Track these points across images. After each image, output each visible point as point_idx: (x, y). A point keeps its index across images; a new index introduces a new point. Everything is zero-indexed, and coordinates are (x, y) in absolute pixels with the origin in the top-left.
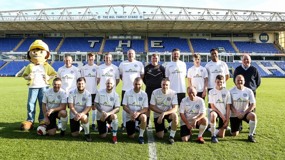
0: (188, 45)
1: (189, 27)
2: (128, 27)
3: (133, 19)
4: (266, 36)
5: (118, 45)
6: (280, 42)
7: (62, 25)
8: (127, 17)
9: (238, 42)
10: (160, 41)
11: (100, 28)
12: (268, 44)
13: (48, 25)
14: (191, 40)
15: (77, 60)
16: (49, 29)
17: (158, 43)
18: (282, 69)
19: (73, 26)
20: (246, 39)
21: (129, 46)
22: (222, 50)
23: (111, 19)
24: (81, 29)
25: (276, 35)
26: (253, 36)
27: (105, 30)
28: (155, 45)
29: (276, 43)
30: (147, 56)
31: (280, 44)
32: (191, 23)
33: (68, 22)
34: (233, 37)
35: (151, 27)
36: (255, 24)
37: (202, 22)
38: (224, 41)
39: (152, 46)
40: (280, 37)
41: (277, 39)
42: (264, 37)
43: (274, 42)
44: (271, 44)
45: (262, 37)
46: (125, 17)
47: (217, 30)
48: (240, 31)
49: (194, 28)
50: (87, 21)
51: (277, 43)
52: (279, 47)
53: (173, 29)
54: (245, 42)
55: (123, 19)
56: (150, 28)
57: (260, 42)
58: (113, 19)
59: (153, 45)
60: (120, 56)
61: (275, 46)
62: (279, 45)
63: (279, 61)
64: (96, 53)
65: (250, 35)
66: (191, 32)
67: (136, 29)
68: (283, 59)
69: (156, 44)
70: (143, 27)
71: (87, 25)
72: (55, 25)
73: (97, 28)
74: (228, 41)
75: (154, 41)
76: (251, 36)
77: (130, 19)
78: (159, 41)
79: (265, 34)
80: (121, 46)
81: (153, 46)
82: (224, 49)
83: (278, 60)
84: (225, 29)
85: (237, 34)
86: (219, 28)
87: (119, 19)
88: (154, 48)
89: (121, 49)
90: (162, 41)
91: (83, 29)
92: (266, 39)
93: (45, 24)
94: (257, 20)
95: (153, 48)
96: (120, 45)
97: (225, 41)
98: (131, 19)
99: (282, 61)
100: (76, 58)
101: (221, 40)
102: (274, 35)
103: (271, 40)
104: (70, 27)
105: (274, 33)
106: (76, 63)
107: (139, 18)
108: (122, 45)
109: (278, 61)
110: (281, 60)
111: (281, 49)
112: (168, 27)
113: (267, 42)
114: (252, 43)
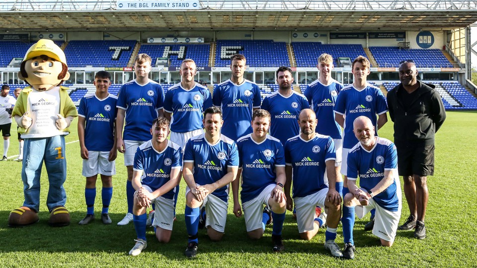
0: (286, 53)
1: (284, 22)
2: (176, 22)
3: (180, 8)
4: (430, 37)
5: (161, 55)
6: (453, 48)
7: (57, 19)
8: (171, 5)
9: (377, 48)
10: (237, 47)
11: (128, 25)
12: (432, 50)
13: (32, 19)
14: (292, 44)
15: (87, 82)
16: (36, 26)
17: (234, 50)
18: (450, 95)
19: (77, 21)
20: (393, 43)
21: (181, 55)
22: (346, 62)
23: (142, 8)
24: (93, 26)
25: (448, 34)
26: (405, 37)
27: (136, 28)
28: (227, 54)
29: (447, 49)
30: (211, 74)
31: (453, 51)
32: (285, 15)
33: (66, 13)
34: (369, 38)
35: (217, 22)
36: (400, 16)
37: (305, 13)
38: (352, 45)
39: (222, 57)
40: (453, 39)
41: (449, 42)
42: (425, 37)
43: (444, 47)
44: (438, 50)
45: (421, 37)
46: (167, 5)
47: (337, 27)
48: (379, 28)
49: (295, 23)
50: (99, 13)
51: (449, 49)
52: (451, 56)
53: (257, 25)
54: (390, 48)
55: (164, 8)
56: (215, 24)
57: (418, 47)
58: (146, 8)
59: (223, 55)
60: (164, 75)
61: (445, 54)
62: (452, 53)
63: (449, 82)
64: (122, 69)
65: (400, 34)
66: (293, 31)
67: (192, 25)
68: (456, 78)
69: (230, 52)
70: (203, 22)
71: (101, 19)
72: (44, 19)
73: (121, 25)
74: (360, 46)
75: (227, 47)
76: (402, 36)
77: (175, 8)
78: (235, 47)
79: (427, 33)
80: (167, 56)
81: (225, 56)
82: (349, 62)
83: (448, 79)
84: (348, 24)
85: (375, 34)
86: (338, 24)
87: (156, 8)
88: (226, 59)
89: (166, 61)
90: (240, 47)
91: (97, 26)
92: (430, 42)
93: (25, 17)
94: (402, 8)
95: (224, 59)
96: (165, 55)
97: (354, 45)
98: (177, 8)
99: (454, 82)
100: (85, 78)
101: (347, 45)
102: (444, 34)
103: (437, 45)
104: (72, 23)
105: (444, 31)
106: (84, 87)
107: (191, 8)
108: (169, 55)
109: (446, 82)
110: (452, 80)
111: (455, 60)
112: (247, 23)
113: (430, 48)
114: (402, 49)
